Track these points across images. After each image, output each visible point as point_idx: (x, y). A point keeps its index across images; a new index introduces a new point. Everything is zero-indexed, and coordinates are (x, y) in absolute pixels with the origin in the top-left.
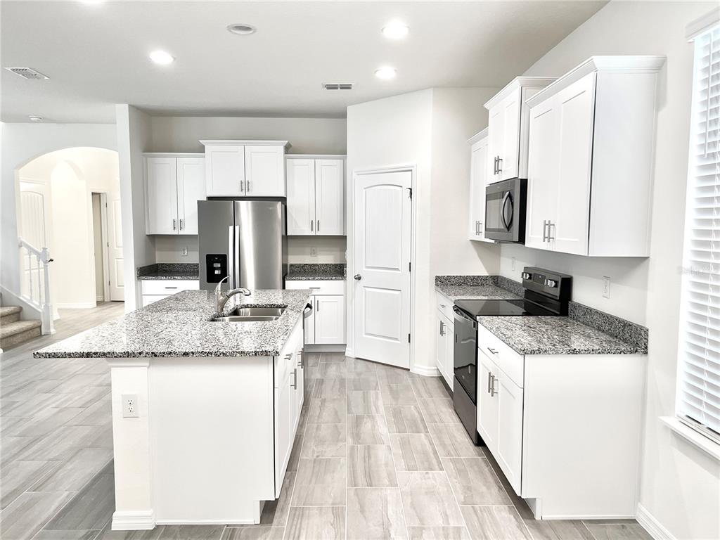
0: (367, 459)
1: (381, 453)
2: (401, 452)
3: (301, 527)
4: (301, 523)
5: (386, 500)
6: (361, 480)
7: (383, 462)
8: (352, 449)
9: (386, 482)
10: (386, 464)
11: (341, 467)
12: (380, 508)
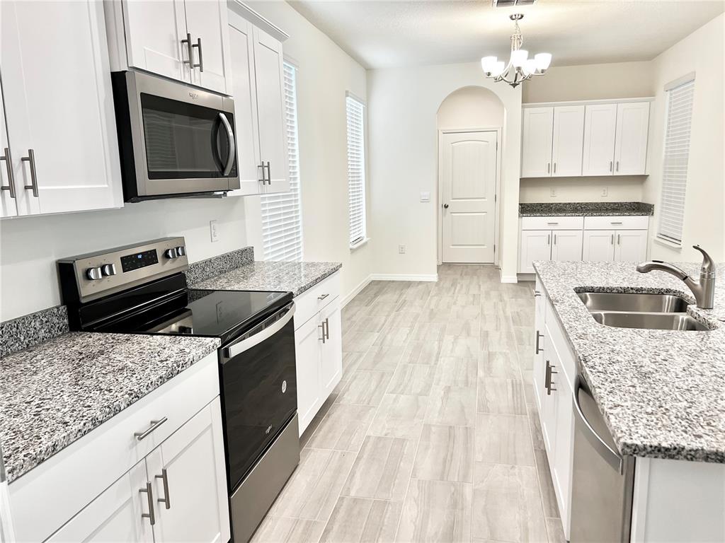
0: (449, 458)
1: (427, 466)
2: (402, 464)
3: (514, 401)
4: (514, 403)
5: (439, 414)
6: (460, 433)
7: (430, 451)
8: (465, 478)
9: (433, 429)
10: (427, 448)
11: (482, 449)
12: (447, 409)
